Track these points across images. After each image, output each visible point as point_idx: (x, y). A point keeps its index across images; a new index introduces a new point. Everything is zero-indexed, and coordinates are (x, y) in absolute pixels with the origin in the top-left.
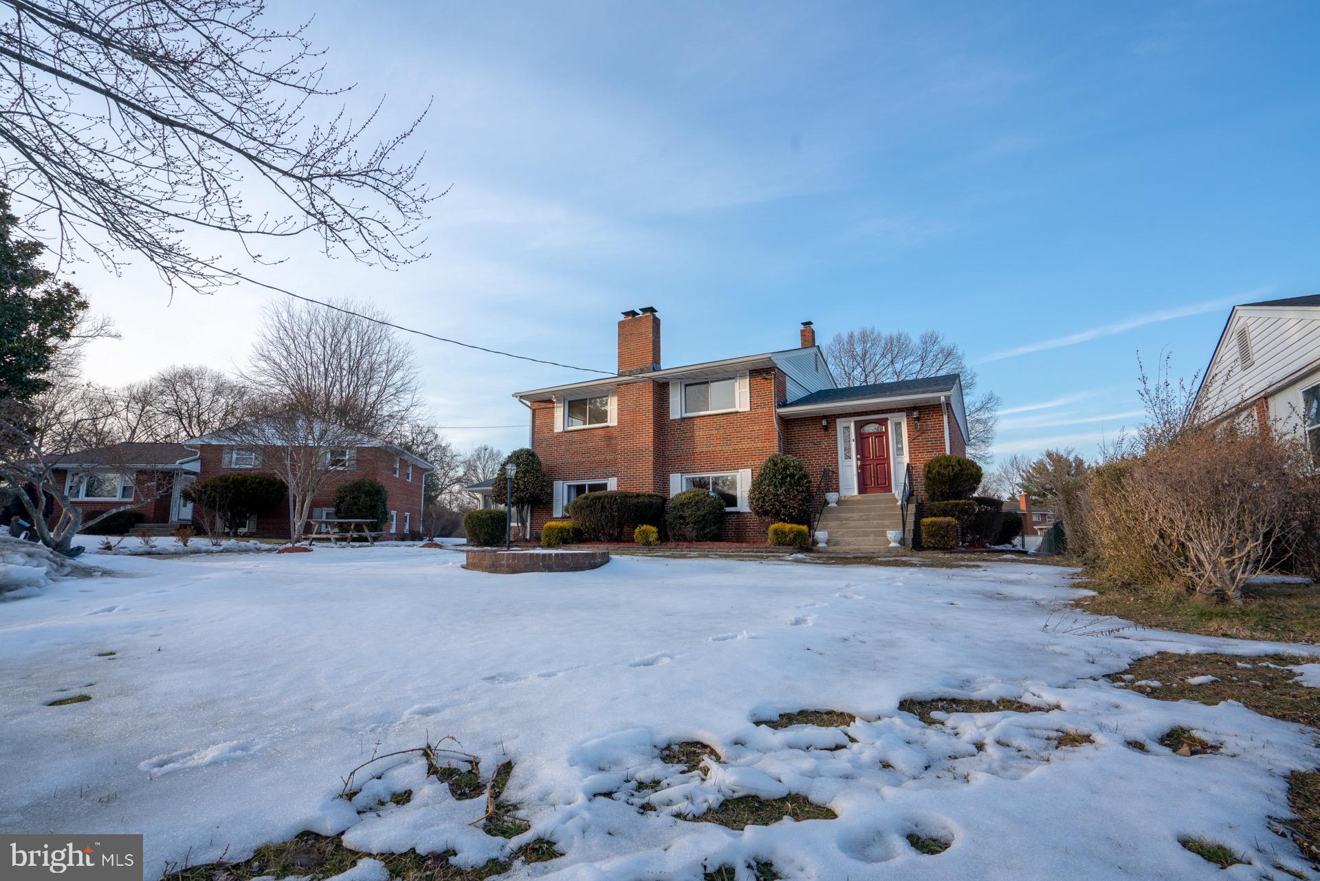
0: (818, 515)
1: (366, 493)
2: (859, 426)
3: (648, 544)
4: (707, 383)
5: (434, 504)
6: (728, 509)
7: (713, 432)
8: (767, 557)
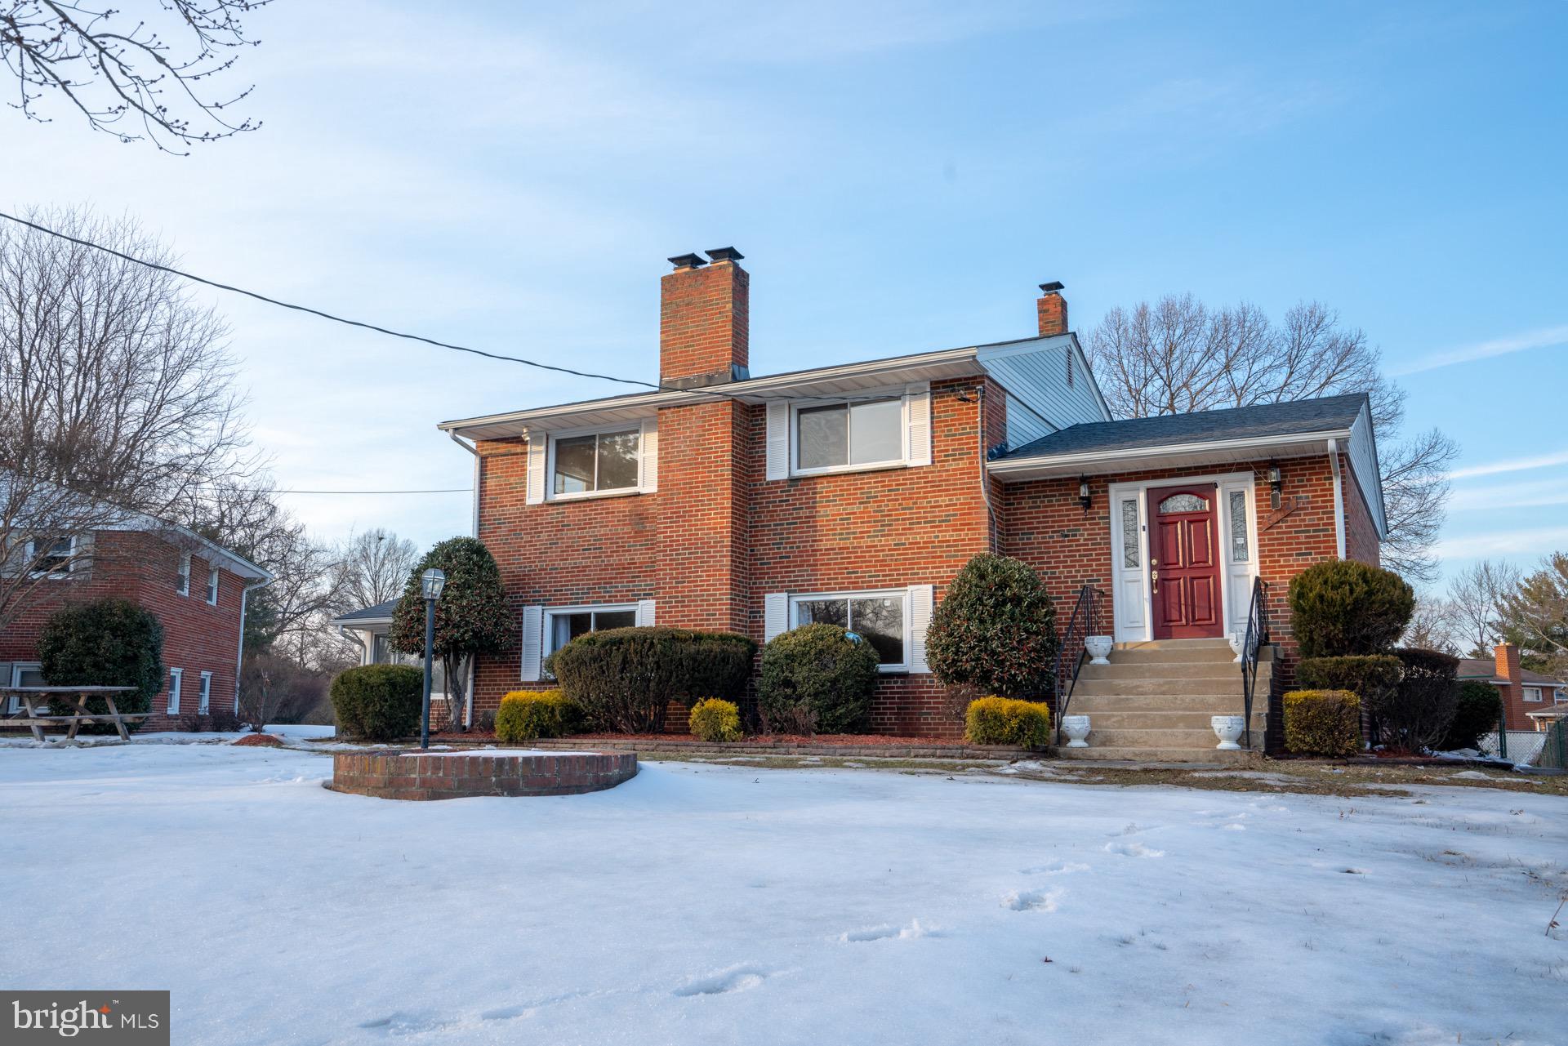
0: (1069, 683)
1: (114, 630)
2: (1157, 498)
3: (717, 737)
4: (844, 406)
5: (267, 653)
6: (884, 668)
7: (854, 508)
8: (964, 767)
